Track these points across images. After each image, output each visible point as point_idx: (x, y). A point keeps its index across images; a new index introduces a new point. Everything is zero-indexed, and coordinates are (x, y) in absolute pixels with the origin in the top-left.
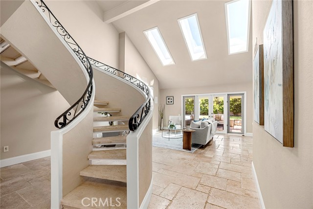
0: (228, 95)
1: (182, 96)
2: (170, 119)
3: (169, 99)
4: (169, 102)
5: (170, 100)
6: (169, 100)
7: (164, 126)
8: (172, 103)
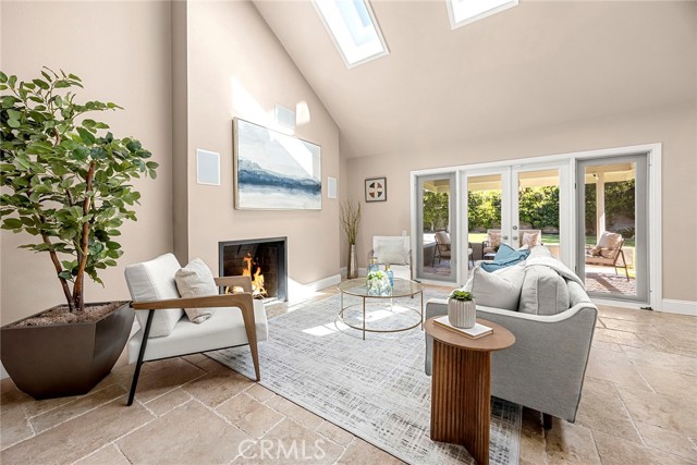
0: (579, 161)
1: (413, 174)
2: (375, 246)
3: (372, 186)
4: (372, 195)
5: (376, 190)
6: (372, 190)
7: (357, 266)
8: (383, 197)
